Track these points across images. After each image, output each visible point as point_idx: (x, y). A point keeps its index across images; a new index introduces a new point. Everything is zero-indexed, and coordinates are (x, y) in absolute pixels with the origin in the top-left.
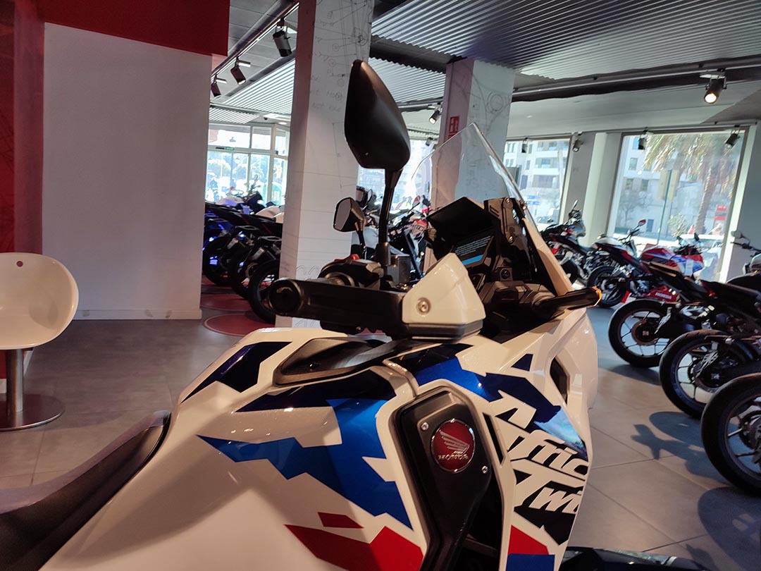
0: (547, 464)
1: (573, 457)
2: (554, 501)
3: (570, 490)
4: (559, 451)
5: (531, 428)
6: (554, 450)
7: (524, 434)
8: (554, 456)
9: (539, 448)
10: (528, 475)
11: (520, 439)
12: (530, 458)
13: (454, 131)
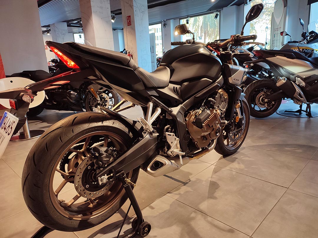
13: (129, 22)
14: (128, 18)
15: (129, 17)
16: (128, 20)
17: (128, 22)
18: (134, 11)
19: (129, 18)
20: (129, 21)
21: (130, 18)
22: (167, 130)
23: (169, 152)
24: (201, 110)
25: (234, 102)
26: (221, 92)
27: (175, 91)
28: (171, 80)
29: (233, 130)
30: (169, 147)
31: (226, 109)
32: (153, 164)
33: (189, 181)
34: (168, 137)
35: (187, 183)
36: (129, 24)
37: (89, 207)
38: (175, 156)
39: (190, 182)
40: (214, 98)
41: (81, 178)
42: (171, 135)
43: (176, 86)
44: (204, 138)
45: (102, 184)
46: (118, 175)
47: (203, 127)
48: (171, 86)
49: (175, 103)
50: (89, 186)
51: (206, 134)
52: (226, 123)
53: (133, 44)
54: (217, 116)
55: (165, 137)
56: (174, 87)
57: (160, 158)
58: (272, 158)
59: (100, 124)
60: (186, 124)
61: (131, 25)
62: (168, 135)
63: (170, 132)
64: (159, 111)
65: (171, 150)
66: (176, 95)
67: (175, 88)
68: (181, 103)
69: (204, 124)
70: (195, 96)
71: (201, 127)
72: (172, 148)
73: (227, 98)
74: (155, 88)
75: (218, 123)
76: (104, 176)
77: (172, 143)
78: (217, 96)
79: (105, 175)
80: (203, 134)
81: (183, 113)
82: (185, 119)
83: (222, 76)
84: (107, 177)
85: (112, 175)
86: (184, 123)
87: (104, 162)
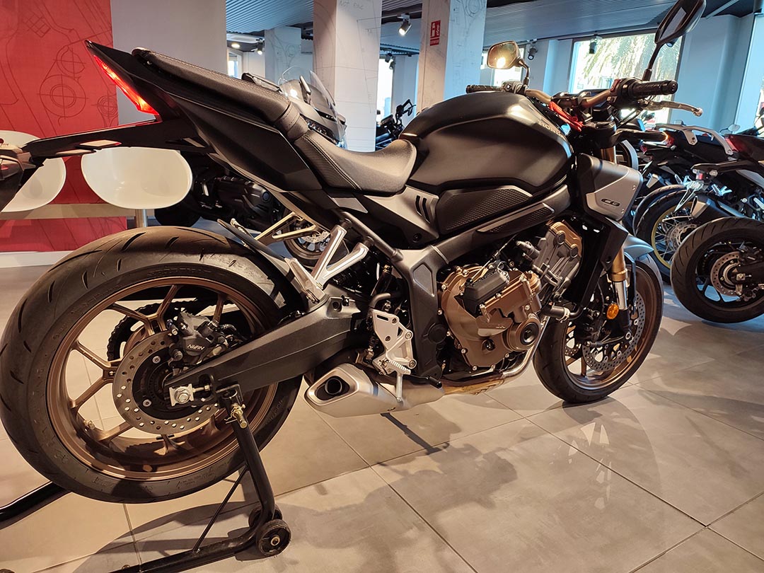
13: (436, 36)
14: (434, 27)
15: (438, 23)
16: (434, 31)
17: (433, 35)
18: (452, 9)
19: (436, 27)
20: (436, 33)
21: (438, 26)
22: (380, 306)
23: (377, 363)
24: (487, 267)
25: (599, 263)
26: (559, 228)
27: (419, 206)
28: (411, 178)
29: (596, 338)
30: (380, 349)
31: (573, 279)
32: (325, 383)
33: (445, 447)
34: (377, 322)
35: (438, 450)
36: (434, 42)
37: (156, 453)
38: (388, 373)
39: (445, 450)
40: (535, 243)
41: (132, 380)
42: (387, 319)
43: (423, 195)
44: (486, 343)
45: (176, 404)
46: (221, 390)
47: (482, 315)
48: (412, 192)
49: (415, 240)
50: (150, 403)
51: (494, 332)
52: (565, 315)
53: (435, 91)
54: (527, 292)
55: (371, 321)
56: (418, 197)
57: (344, 372)
58: (699, 436)
59: (195, 259)
60: (439, 297)
61: (438, 44)
62: (378, 316)
63: (389, 312)
64: (362, 251)
65: (382, 358)
66: (422, 218)
67: (421, 200)
68: (435, 242)
69: (483, 306)
70: (476, 230)
71: (477, 313)
72: (387, 352)
73: (576, 248)
74: (359, 193)
75: (531, 311)
76: (185, 388)
77: (388, 338)
78: (544, 239)
79: (187, 385)
80: (483, 332)
81: (435, 270)
82: (439, 286)
83: (566, 186)
84: (195, 390)
85: (207, 387)
86: (433, 295)
87: (189, 353)
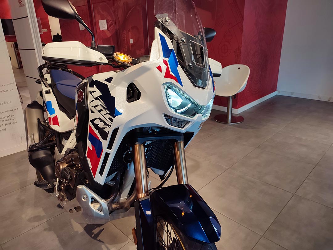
0: (99, 111)
1: (108, 113)
2: (101, 125)
3: (106, 124)
4: (103, 109)
5: (97, 98)
6: (102, 108)
7: (94, 99)
8: (101, 110)
9: (97, 106)
10: (94, 112)
11: (93, 101)
12: (95, 107)
